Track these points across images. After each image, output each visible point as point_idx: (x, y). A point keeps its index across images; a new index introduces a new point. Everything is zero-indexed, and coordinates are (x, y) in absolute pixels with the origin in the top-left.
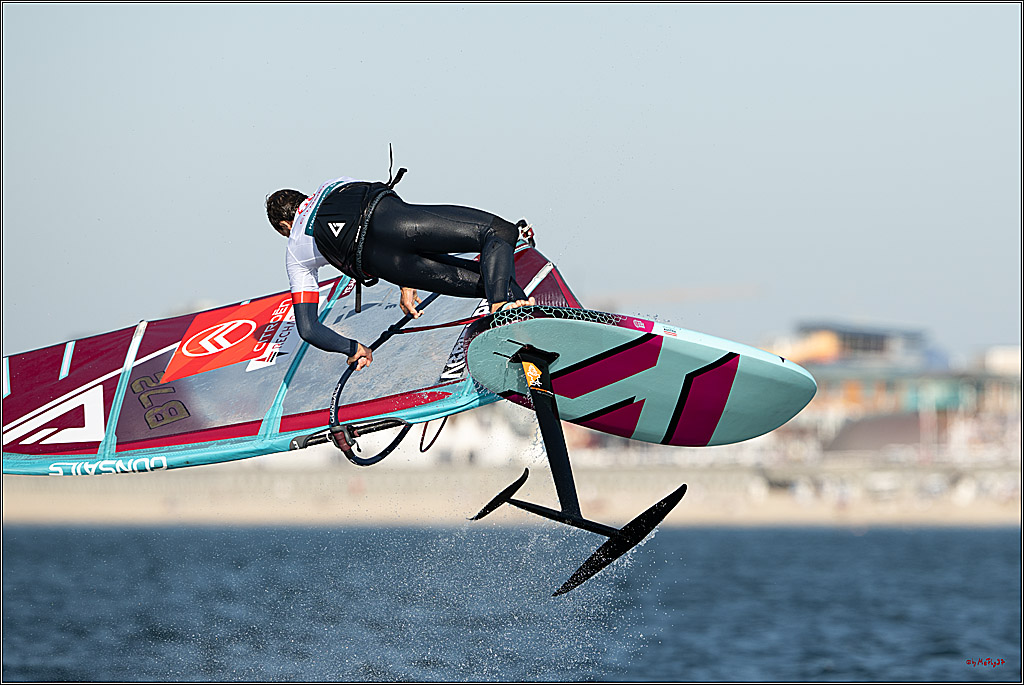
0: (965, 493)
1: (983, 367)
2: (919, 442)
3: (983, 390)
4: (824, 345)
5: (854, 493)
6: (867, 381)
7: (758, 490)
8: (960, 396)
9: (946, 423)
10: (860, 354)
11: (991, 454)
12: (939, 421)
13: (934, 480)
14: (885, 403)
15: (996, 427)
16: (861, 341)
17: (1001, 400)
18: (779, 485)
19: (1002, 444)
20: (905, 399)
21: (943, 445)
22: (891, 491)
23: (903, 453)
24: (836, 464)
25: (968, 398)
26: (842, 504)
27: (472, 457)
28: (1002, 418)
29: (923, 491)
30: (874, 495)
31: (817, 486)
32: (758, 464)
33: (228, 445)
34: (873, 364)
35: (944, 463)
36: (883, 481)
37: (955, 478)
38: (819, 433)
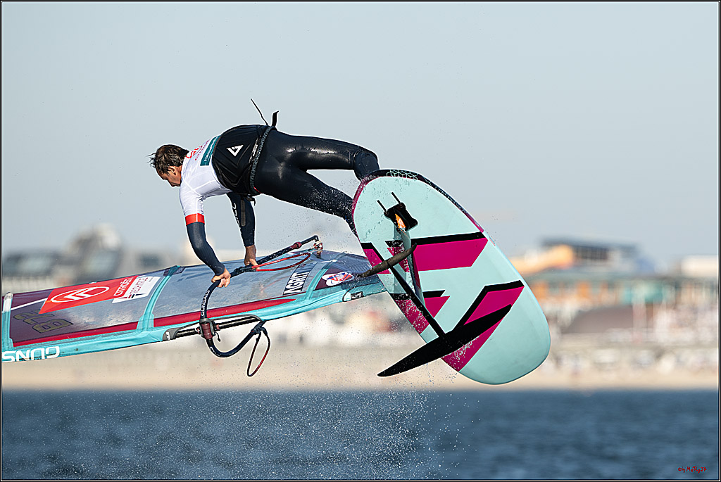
0: (667, 365)
1: (680, 271)
2: (632, 327)
3: (681, 288)
4: (562, 256)
5: (585, 365)
6: (594, 282)
8: (663, 292)
9: (652, 313)
10: (589, 261)
11: (687, 336)
12: (647, 312)
13: (644, 355)
14: (607, 298)
15: (690, 316)
16: (590, 253)
17: (693, 295)
19: (694, 328)
20: (622, 295)
21: (650, 329)
22: (612, 364)
23: (621, 335)
24: (571, 343)
25: (668, 294)
26: (575, 373)
27: (301, 339)
28: (694, 309)
29: (636, 364)
30: (599, 366)
31: (558, 360)
33: (112, 336)
34: (599, 270)
35: (651, 342)
36: (607, 356)
37: (659, 353)
38: (559, 320)
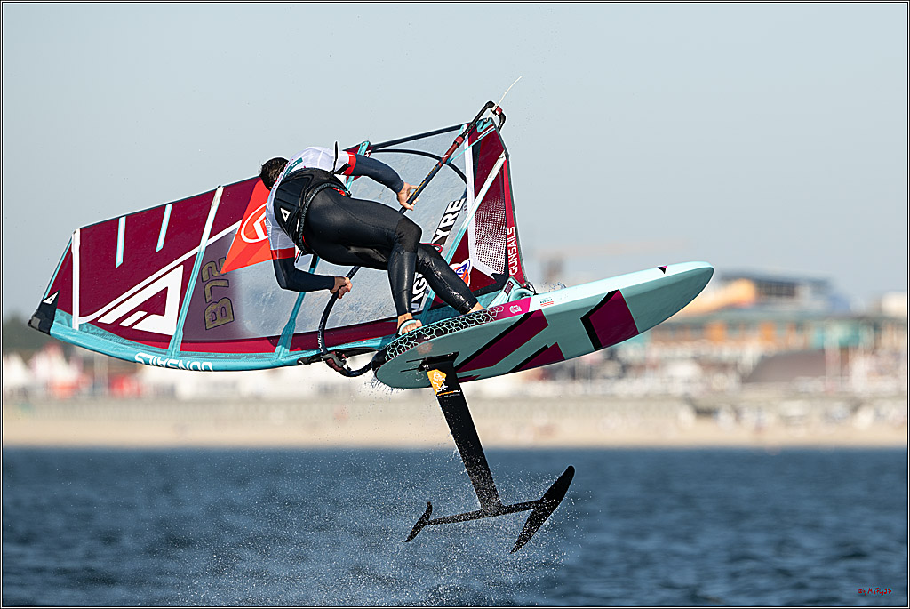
0: (864, 419)
1: (880, 310)
2: (825, 375)
3: (881, 329)
4: (743, 292)
5: (769, 419)
6: (780, 323)
7: (686, 416)
8: (860, 334)
9: (848, 358)
10: (774, 299)
11: (887, 385)
12: (841, 356)
13: (838, 408)
14: (795, 341)
15: (891, 362)
16: (775, 288)
17: (895, 338)
18: (704, 412)
19: (895, 377)
20: (813, 337)
21: (846, 378)
22: (801, 417)
23: (812, 384)
24: (754, 394)
25: (866, 337)
26: (759, 429)
28: (896, 354)
29: (828, 417)
30: (786, 420)
31: (737, 413)
32: (686, 394)
34: (786, 308)
35: (846, 393)
36: (795, 408)
37: (856, 405)
38: (738, 367)
